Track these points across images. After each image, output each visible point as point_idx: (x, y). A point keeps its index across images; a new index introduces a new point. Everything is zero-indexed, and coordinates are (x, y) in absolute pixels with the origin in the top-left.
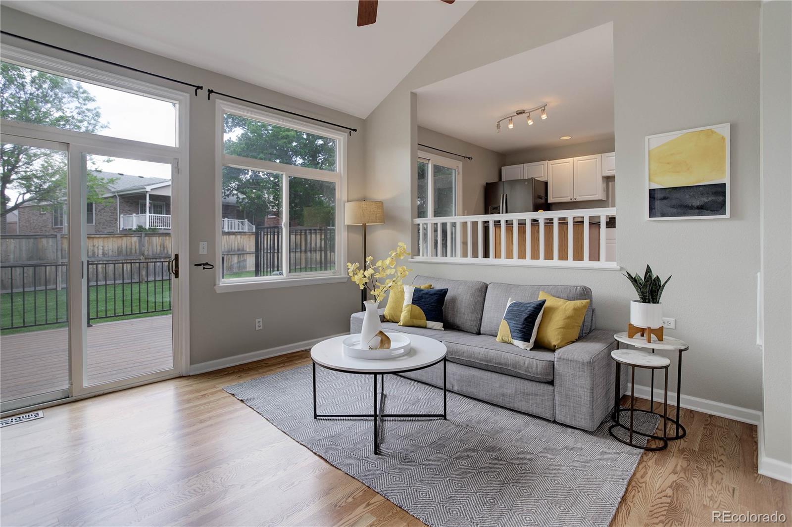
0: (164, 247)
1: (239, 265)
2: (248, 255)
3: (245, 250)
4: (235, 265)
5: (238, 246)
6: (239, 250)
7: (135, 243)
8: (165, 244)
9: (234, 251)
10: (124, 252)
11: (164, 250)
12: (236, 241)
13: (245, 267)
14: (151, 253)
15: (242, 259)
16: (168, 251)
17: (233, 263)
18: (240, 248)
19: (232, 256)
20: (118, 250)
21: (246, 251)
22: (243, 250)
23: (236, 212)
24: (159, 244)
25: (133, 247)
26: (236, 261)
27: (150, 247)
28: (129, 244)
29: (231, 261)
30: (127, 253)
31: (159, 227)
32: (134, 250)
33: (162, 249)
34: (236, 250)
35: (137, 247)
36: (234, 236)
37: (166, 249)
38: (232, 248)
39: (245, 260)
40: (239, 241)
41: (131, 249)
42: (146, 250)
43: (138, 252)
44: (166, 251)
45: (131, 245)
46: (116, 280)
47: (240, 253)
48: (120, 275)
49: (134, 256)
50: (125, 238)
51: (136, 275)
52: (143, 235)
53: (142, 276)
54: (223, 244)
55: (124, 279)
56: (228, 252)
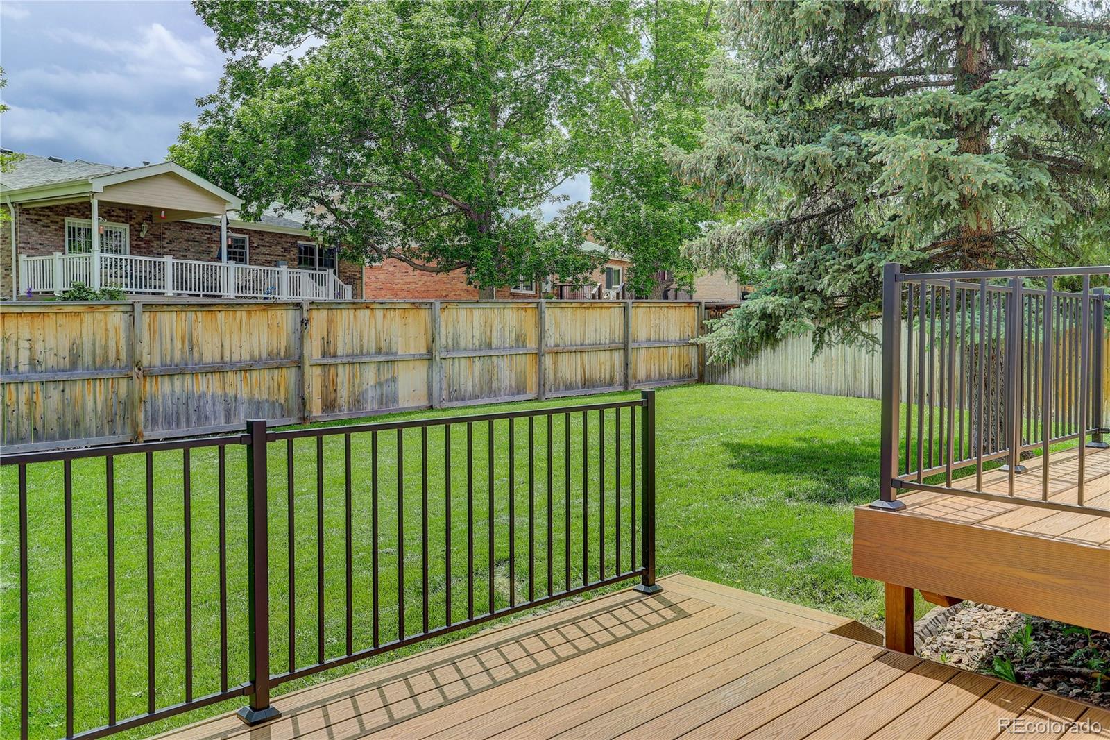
0: (191, 341)
1: (378, 392)
2: (401, 364)
3: (394, 350)
4: (371, 393)
5: (378, 340)
6: (379, 351)
7: (117, 329)
8: (195, 334)
9: (368, 354)
10: (87, 358)
11: (191, 349)
12: (373, 325)
13: (395, 399)
14: (157, 362)
15: (388, 376)
16: (201, 354)
17: (365, 387)
18: (382, 346)
19: (363, 366)
20: (71, 350)
21: (396, 353)
22: (389, 352)
23: (295, 251)
24: (179, 332)
25: (112, 344)
26: (372, 383)
27: (157, 345)
28: (100, 335)
29: (361, 384)
30: (94, 359)
31: (124, 289)
32: (114, 351)
33: (187, 348)
34: (373, 350)
35: (123, 343)
36: (367, 312)
37: (196, 348)
38: (362, 346)
39: (394, 379)
40: (379, 326)
41: (106, 347)
42: (146, 350)
43: (123, 356)
44: (196, 355)
45: (107, 337)
46: (67, 437)
47: (382, 358)
48: (77, 424)
49: (114, 368)
50: (88, 317)
51: (119, 423)
52: (138, 308)
53: (135, 425)
54: (340, 334)
55: (88, 435)
56: (353, 356)
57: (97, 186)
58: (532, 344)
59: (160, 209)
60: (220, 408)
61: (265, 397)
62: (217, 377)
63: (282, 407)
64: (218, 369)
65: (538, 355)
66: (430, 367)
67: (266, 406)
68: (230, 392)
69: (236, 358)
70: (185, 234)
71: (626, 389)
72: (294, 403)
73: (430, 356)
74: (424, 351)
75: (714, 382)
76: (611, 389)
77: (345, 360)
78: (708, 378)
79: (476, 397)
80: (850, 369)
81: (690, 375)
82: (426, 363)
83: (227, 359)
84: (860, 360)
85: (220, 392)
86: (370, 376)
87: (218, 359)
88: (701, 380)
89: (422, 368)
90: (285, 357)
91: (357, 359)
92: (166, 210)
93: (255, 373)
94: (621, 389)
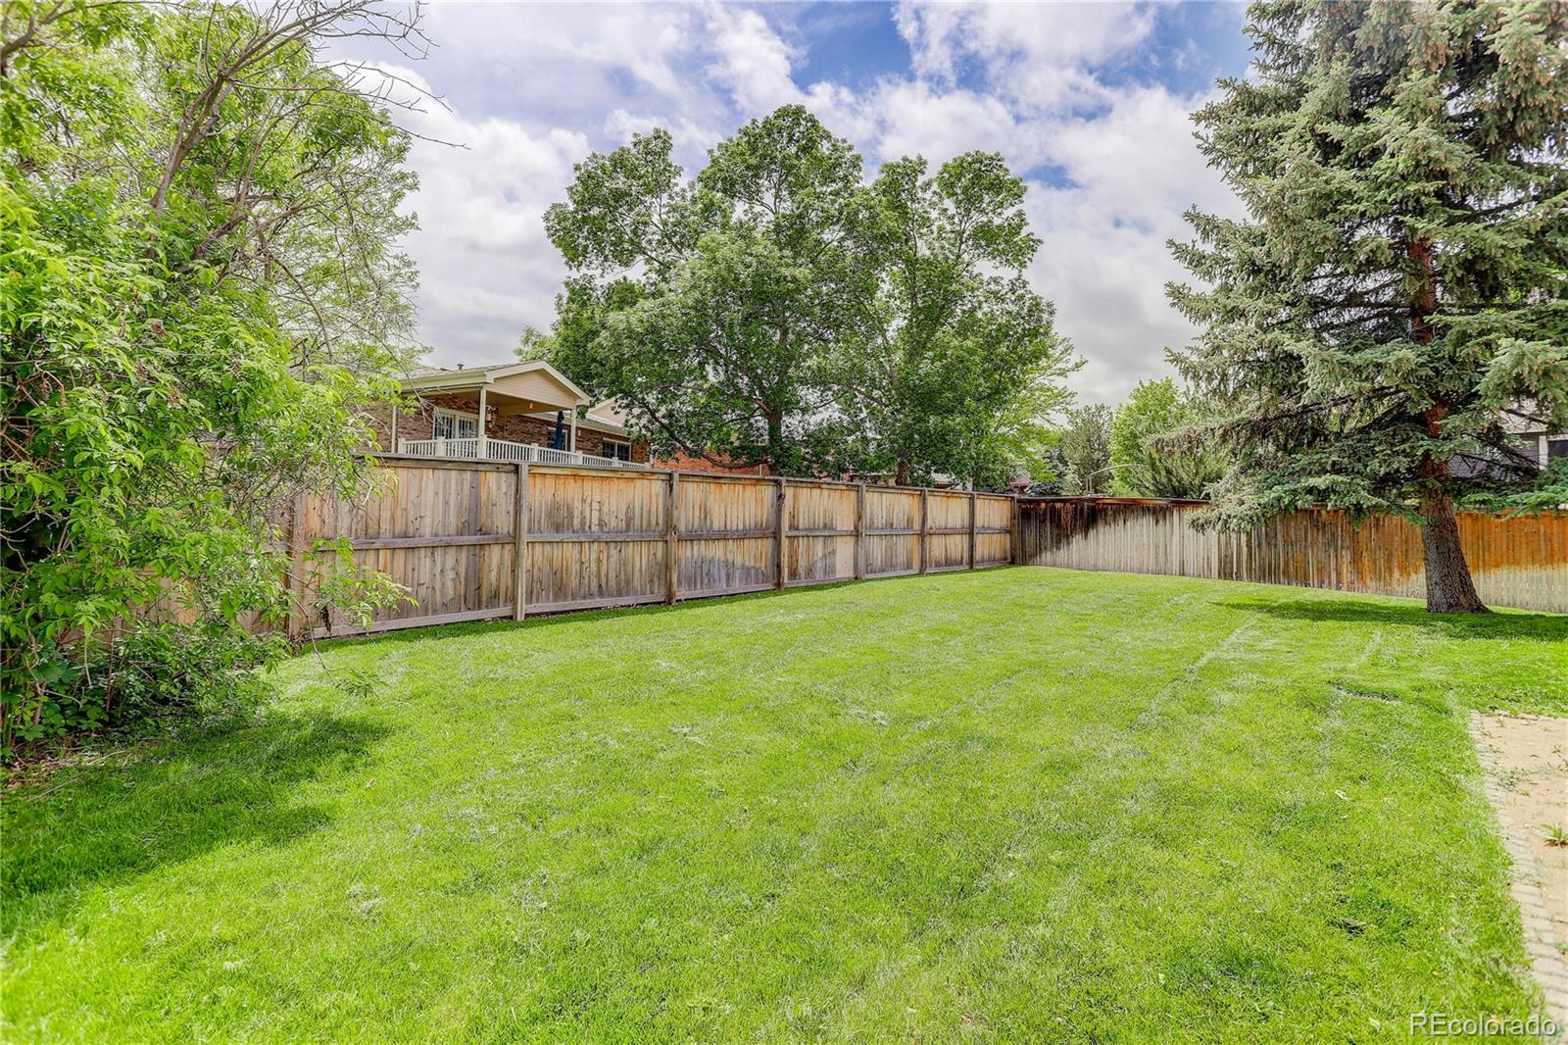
0: (705, 510)
1: (824, 562)
2: (839, 539)
3: (834, 526)
5: (825, 517)
6: (825, 527)
7: (658, 497)
8: (708, 503)
9: (818, 529)
10: (637, 521)
11: (706, 517)
13: (834, 568)
15: (830, 548)
16: (712, 522)
17: (815, 557)
18: (827, 522)
19: (815, 539)
20: (627, 513)
21: (836, 529)
22: (831, 528)
23: (601, 446)
24: (698, 501)
25: (654, 510)
26: (820, 555)
28: (646, 501)
29: (813, 553)
30: (641, 522)
32: (655, 516)
33: (703, 516)
34: (821, 526)
37: (708, 516)
39: (834, 550)
41: (649, 512)
42: (677, 516)
43: (661, 520)
44: (708, 522)
46: (621, 596)
47: (827, 533)
48: (628, 583)
49: (654, 531)
50: (639, 482)
51: (656, 580)
52: (676, 477)
53: (669, 586)
54: (801, 510)
55: (635, 593)
56: (811, 530)
57: (490, 378)
58: (917, 526)
59: (531, 401)
60: (723, 572)
61: (752, 564)
62: (722, 543)
63: (763, 573)
64: (724, 536)
65: (922, 535)
66: (857, 542)
67: (753, 572)
68: (730, 557)
69: (734, 528)
70: (521, 427)
71: (971, 567)
72: (770, 571)
73: (857, 534)
74: (852, 528)
75: (1025, 563)
76: (961, 568)
77: (805, 533)
78: (1018, 560)
79: (883, 571)
80: (1161, 552)
81: (1006, 559)
82: (853, 539)
83: (728, 528)
84: (1171, 545)
85: (723, 559)
86: (819, 548)
87: (722, 528)
88: (1013, 562)
89: (851, 541)
90: (767, 528)
91: (812, 533)
92: (533, 402)
93: (746, 541)
94: (967, 567)
